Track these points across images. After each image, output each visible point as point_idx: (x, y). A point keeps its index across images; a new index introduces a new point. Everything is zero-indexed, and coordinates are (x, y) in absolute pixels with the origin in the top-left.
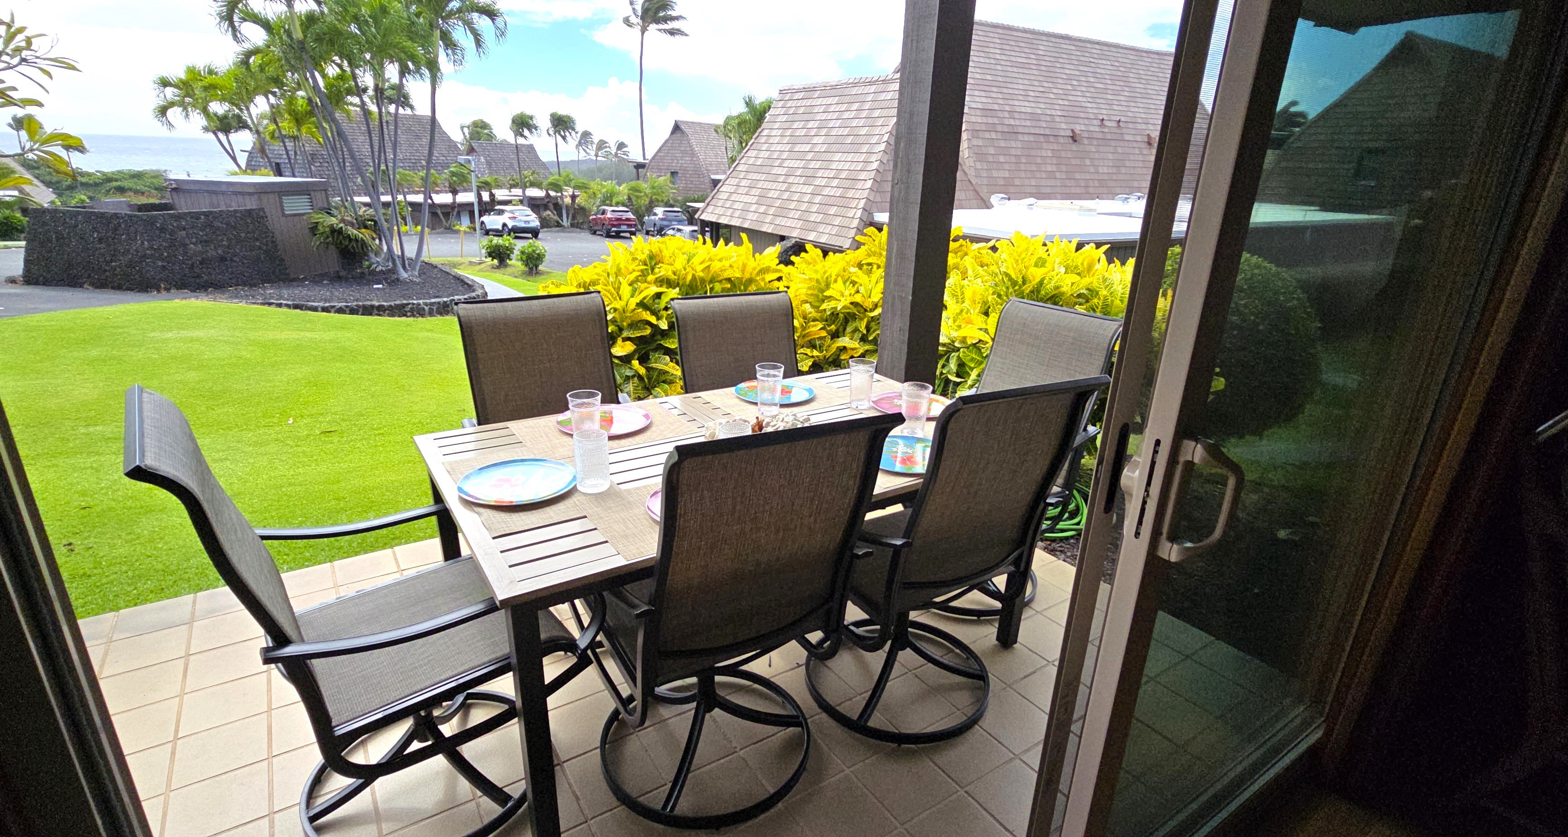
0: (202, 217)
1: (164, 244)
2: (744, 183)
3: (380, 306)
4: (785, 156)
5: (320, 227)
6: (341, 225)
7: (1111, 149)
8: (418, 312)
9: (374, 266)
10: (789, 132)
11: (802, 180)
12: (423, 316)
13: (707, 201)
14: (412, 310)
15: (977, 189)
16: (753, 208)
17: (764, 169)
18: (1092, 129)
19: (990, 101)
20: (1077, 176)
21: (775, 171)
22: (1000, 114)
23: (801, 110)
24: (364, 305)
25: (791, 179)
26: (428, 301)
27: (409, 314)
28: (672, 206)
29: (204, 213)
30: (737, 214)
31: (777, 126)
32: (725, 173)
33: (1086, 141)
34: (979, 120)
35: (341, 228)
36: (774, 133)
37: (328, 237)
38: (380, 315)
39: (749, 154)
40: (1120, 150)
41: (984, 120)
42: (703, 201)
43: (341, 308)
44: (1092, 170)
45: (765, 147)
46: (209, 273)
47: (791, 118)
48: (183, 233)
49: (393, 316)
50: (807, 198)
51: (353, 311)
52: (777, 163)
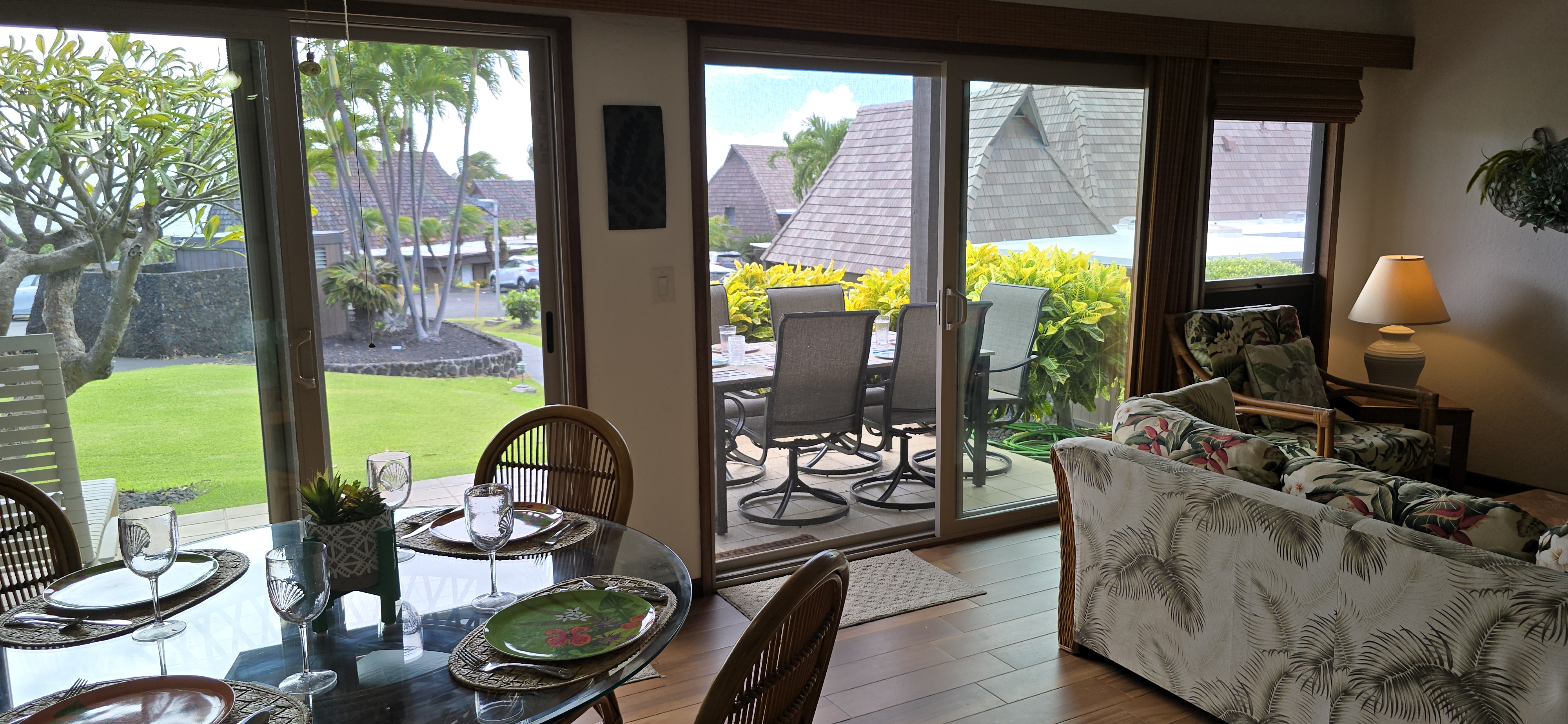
0: (218, 276)
1: (180, 306)
2: (817, 217)
3: (410, 366)
4: (864, 185)
5: (338, 283)
6: (361, 280)
7: (1278, 158)
8: (449, 372)
9: (387, 327)
10: (868, 159)
11: (885, 211)
12: (453, 376)
13: (774, 241)
14: (442, 371)
15: (1094, 212)
16: (828, 246)
17: (843, 201)
18: (1249, 134)
19: (1113, 109)
20: (1235, 191)
21: (853, 203)
22: (1127, 124)
23: (883, 133)
24: (392, 366)
25: (872, 212)
26: (460, 360)
27: (439, 374)
28: (729, 250)
29: (219, 272)
30: (810, 253)
31: (855, 151)
32: (795, 207)
33: (1243, 150)
34: (1100, 132)
35: (361, 284)
36: (852, 159)
37: (345, 294)
38: (408, 375)
39: (822, 185)
40: (1290, 158)
41: (1107, 132)
42: (768, 240)
43: (368, 368)
44: (1254, 182)
45: (841, 176)
46: (220, 337)
47: (871, 142)
48: (198, 294)
49: (423, 376)
50: (890, 232)
51: (380, 372)
52: (856, 193)
